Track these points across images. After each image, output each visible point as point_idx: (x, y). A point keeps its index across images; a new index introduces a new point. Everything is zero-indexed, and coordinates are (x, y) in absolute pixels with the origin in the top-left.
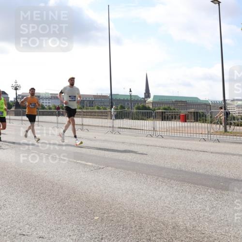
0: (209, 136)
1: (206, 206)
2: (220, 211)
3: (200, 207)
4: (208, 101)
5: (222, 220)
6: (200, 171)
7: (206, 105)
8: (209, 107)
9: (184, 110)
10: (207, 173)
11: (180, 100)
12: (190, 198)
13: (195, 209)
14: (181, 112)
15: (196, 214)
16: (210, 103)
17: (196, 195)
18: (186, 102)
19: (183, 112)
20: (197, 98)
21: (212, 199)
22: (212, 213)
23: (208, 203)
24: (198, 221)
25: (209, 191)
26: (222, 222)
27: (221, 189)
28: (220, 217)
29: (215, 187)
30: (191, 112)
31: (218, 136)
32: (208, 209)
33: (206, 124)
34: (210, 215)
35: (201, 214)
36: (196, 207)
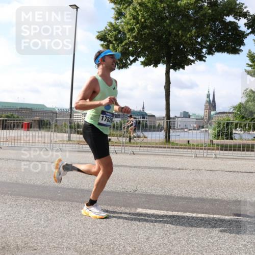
0: (52, 145)
1: (41, 220)
2: (55, 223)
3: (34, 222)
4: (54, 108)
5: (56, 232)
6: (38, 183)
7: (53, 113)
8: (55, 115)
9: (29, 118)
10: (46, 184)
11: (25, 107)
12: (24, 213)
13: (29, 224)
14: (25, 120)
15: (29, 229)
16: (57, 110)
17: (31, 209)
18: (31, 109)
19: (27, 120)
20: (43, 105)
21: (48, 211)
22: (47, 226)
23: (43, 216)
24: (30, 237)
25: (46, 203)
26: (56, 234)
27: (58, 200)
28: (54, 229)
29: (52, 199)
30: (35, 121)
31: (61, 145)
32: (42, 222)
33: (49, 133)
34: (44, 229)
35: (35, 229)
36: (30, 221)
